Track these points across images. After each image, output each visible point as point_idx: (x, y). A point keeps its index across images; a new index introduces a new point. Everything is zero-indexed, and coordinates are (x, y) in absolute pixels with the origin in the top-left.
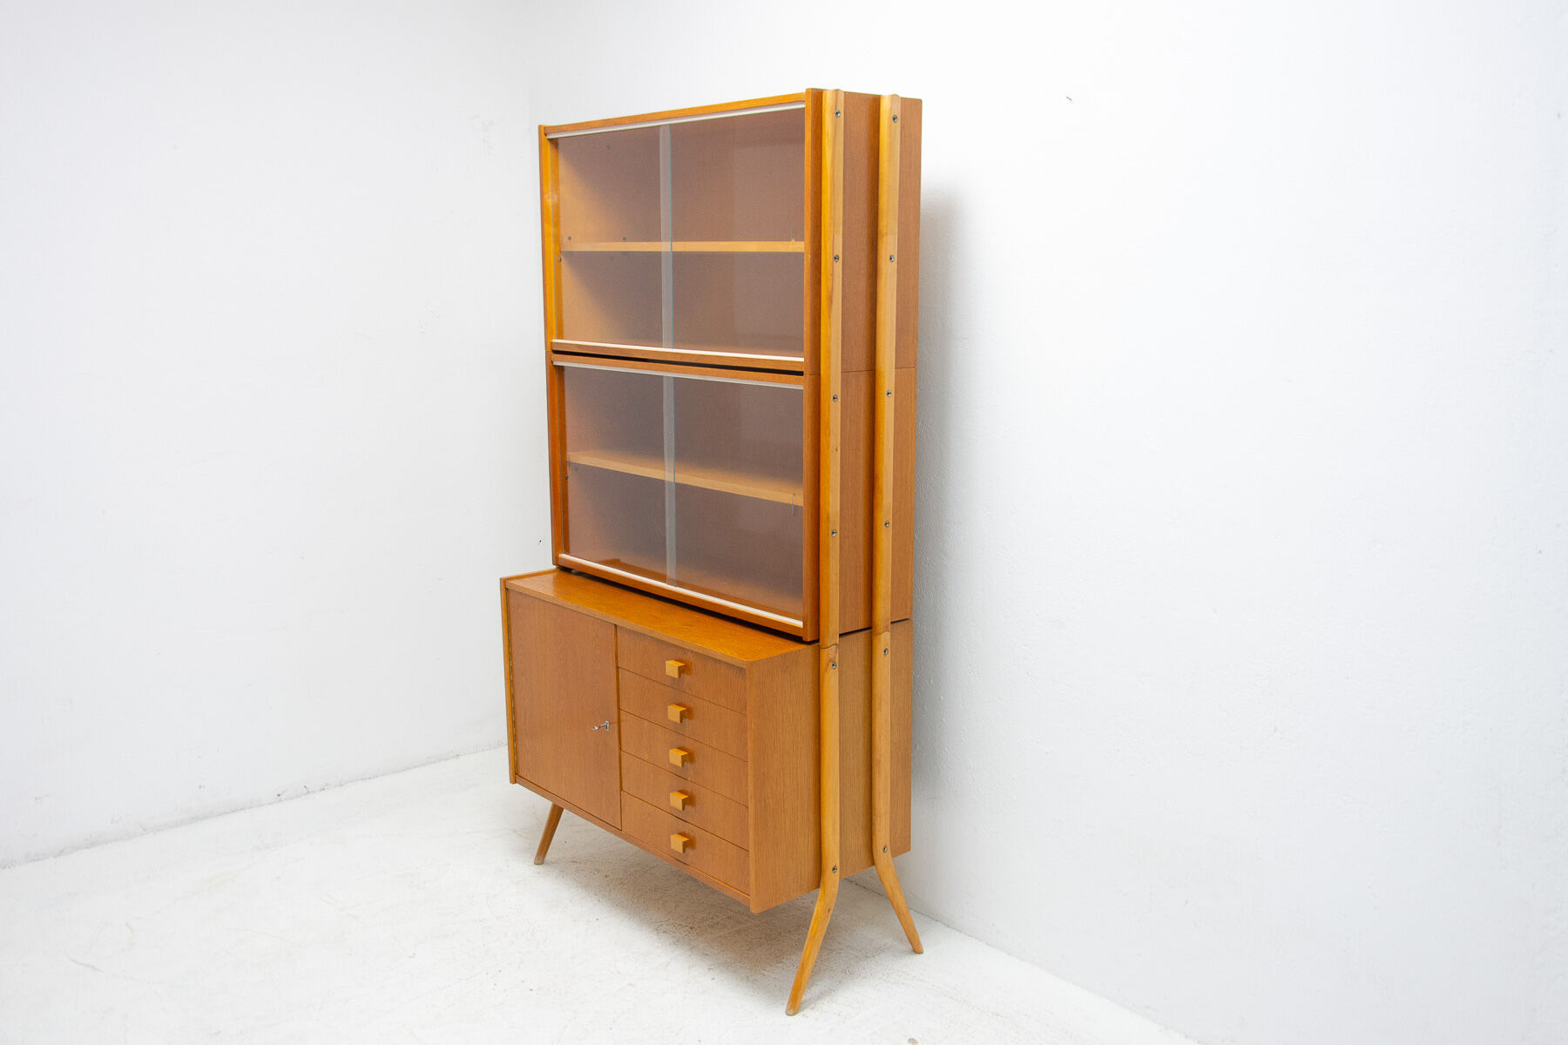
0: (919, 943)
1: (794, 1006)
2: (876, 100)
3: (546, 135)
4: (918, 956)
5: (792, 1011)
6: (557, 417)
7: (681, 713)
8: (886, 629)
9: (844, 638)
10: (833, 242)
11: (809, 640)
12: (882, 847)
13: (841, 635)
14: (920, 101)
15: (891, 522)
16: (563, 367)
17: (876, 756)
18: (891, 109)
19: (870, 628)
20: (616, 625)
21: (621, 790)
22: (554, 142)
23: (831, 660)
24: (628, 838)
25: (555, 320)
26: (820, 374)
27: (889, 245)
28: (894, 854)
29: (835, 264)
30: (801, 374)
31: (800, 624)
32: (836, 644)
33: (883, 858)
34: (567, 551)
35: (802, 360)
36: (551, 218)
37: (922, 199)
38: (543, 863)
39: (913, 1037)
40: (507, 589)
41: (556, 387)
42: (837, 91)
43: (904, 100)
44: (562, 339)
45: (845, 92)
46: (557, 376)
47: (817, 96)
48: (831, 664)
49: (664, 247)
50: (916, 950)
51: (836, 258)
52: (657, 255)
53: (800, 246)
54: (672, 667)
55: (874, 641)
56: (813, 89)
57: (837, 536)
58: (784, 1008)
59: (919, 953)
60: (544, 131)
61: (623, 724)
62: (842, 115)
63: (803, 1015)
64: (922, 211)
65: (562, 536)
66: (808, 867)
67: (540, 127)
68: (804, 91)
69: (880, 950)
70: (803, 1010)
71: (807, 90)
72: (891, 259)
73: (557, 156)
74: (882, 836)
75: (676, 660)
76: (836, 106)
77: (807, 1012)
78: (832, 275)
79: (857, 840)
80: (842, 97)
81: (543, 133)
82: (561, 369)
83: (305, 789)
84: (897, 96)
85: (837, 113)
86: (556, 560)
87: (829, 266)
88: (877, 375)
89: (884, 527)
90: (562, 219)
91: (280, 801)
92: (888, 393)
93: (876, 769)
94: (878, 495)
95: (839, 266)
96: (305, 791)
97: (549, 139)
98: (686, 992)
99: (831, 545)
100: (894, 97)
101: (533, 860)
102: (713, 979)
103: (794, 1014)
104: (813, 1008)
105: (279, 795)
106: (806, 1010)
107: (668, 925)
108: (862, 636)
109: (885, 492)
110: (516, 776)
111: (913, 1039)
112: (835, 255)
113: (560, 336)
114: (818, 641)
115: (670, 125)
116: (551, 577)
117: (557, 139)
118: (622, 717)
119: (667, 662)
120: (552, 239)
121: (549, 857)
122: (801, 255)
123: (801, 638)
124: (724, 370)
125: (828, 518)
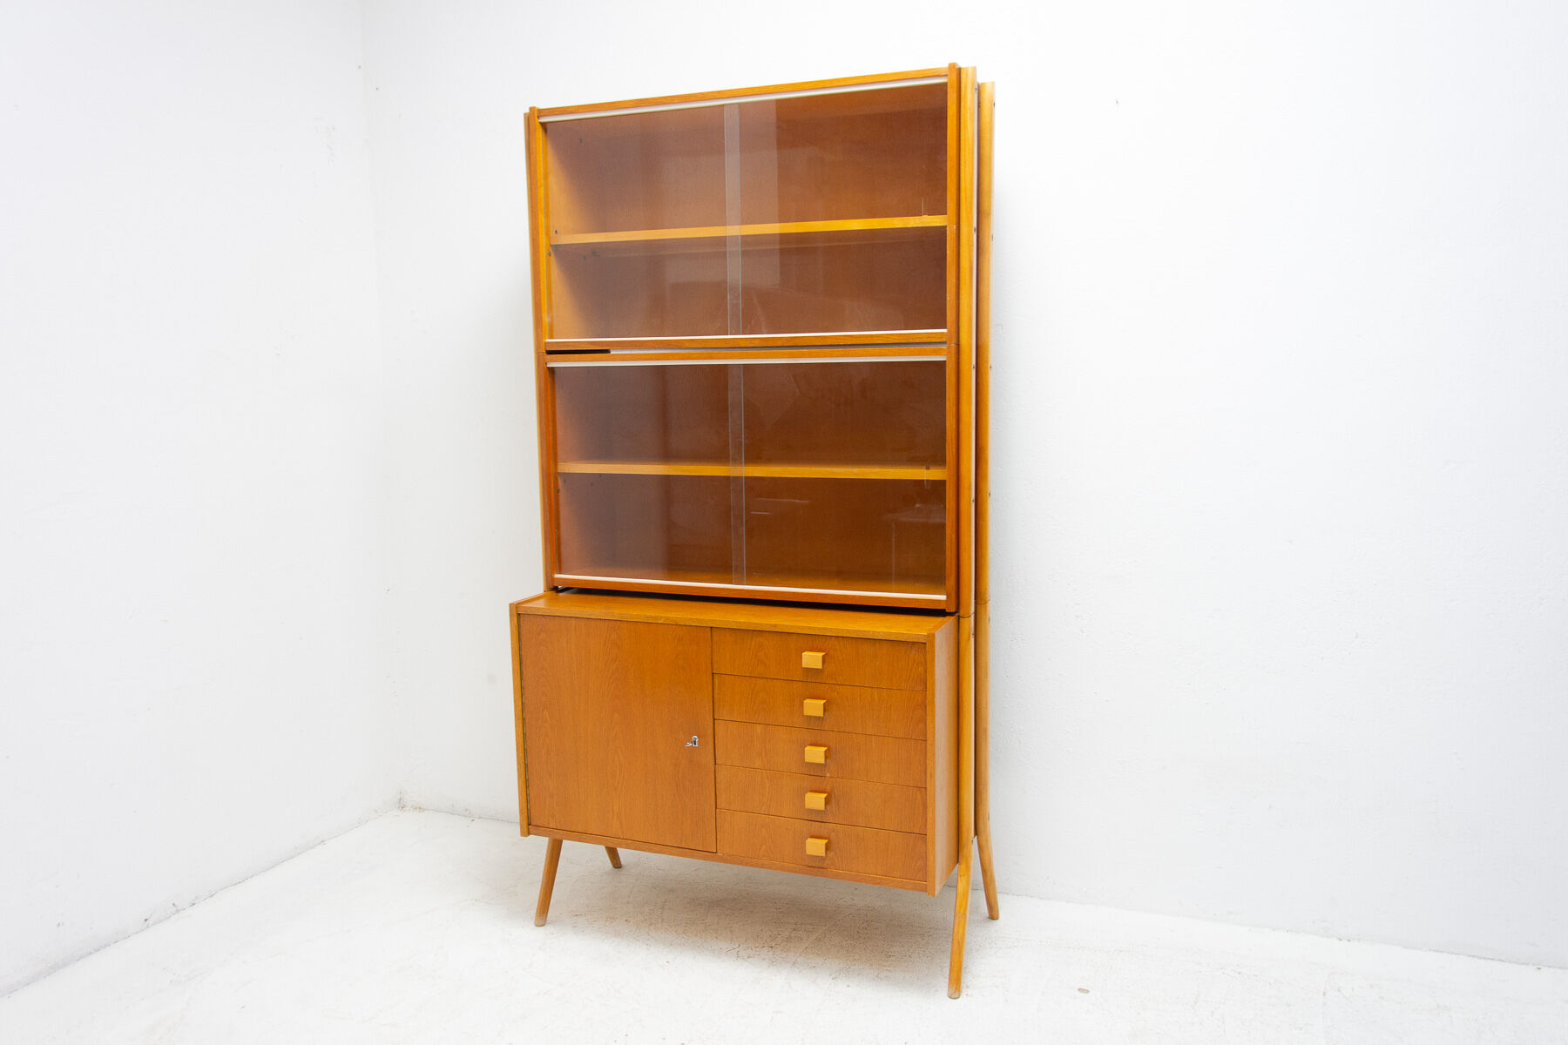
0: (997, 908)
1: (955, 989)
3: (538, 117)
4: (994, 921)
5: (957, 994)
6: (551, 424)
11: (953, 611)
16: (560, 368)
20: (713, 628)
21: (717, 807)
22: (550, 126)
24: (726, 859)
25: (547, 319)
26: (960, 344)
29: (974, 235)
34: (566, 571)
35: (944, 330)
36: (543, 208)
40: (520, 615)
41: (549, 392)
44: (560, 338)
46: (552, 379)
50: (993, 916)
51: (975, 229)
52: (719, 241)
59: (996, 919)
60: (534, 114)
61: (719, 735)
67: (527, 110)
68: (947, 66)
73: (546, 141)
76: (975, 83)
78: (973, 246)
81: (532, 116)
82: (552, 370)
83: (173, 907)
85: (976, 89)
87: (971, 237)
90: (551, 211)
91: (148, 927)
97: (540, 123)
99: (972, 512)
101: (533, 921)
103: (955, 997)
105: (146, 920)
110: (530, 826)
111: (1081, 989)
112: (975, 225)
113: (557, 335)
114: (958, 611)
115: (739, 104)
117: (555, 122)
118: (718, 728)
120: (543, 230)
123: (944, 610)
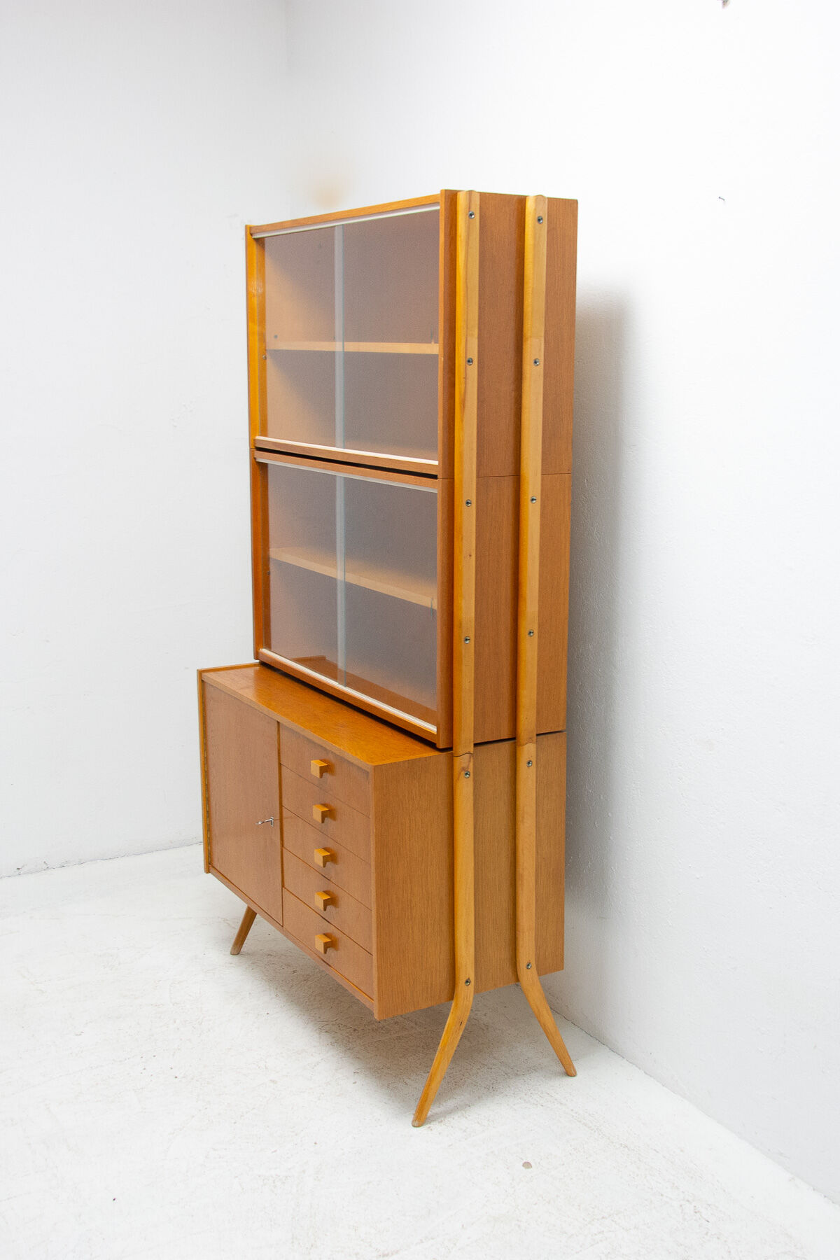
0: (571, 1065)
1: (421, 1119)
2: (522, 201)
3: (252, 235)
4: (570, 1079)
5: (416, 1124)
6: (260, 513)
7: (323, 813)
8: (530, 740)
9: (479, 748)
10: (468, 344)
11: (441, 747)
12: (525, 965)
13: (476, 745)
14: (576, 202)
15: (536, 632)
16: (267, 464)
17: (520, 870)
18: (535, 209)
19: (514, 739)
20: (278, 722)
21: (283, 886)
22: (260, 242)
23: (463, 769)
24: (287, 934)
25: (259, 419)
26: (454, 478)
27: (534, 348)
28: (541, 972)
29: (468, 367)
30: (435, 477)
31: (433, 729)
32: (469, 753)
33: (529, 977)
34: (269, 646)
35: (436, 463)
36: (257, 315)
37: (577, 301)
38: (238, 954)
39: (529, 1160)
40: (202, 681)
41: (259, 484)
42: (470, 192)
43: (551, 200)
44: (266, 436)
45: (481, 193)
46: (260, 472)
47: (451, 197)
48: (463, 773)
49: (338, 347)
50: (569, 1072)
51: (470, 361)
52: (332, 354)
53: (434, 349)
54: (315, 766)
55: (518, 752)
56: (446, 190)
57: (471, 643)
58: (411, 1118)
59: (574, 1076)
60: (250, 231)
61: (284, 821)
62: (477, 217)
63: (429, 1128)
64: (577, 313)
65: (263, 633)
66: (441, 977)
67: (246, 226)
68: (439, 192)
69: (533, 1069)
70: (430, 1123)
71: (441, 191)
72: (536, 362)
73: (263, 255)
74: (527, 951)
75: (321, 760)
76: (470, 208)
77: (432, 1125)
78: (465, 378)
79: (498, 954)
80: (476, 201)
81: (248, 233)
82: (263, 467)
83: (45, 865)
84: (542, 196)
85: (471, 215)
86: (257, 655)
87: (462, 370)
88: (522, 479)
89: (527, 636)
90: (267, 318)
91: (20, 874)
92: (533, 500)
93: (519, 883)
94: (521, 604)
95: (473, 370)
96: (45, 866)
97: (255, 239)
98: (323, 1094)
99: (463, 651)
100: (539, 198)
102: (355, 1083)
103: (419, 1126)
104: (442, 1121)
105: (18, 869)
106: (434, 1123)
107: (333, 1025)
108: (506, 745)
109: (528, 601)
110: (210, 866)
111: (528, 1163)
112: (469, 357)
113: (264, 433)
114: (451, 749)
115: (344, 225)
116: (251, 672)
117: (263, 238)
118: (285, 815)
119: (312, 762)
120: (257, 338)
121: (245, 948)
122: (435, 357)
123: (435, 744)
124: (379, 472)
125: (461, 624)
